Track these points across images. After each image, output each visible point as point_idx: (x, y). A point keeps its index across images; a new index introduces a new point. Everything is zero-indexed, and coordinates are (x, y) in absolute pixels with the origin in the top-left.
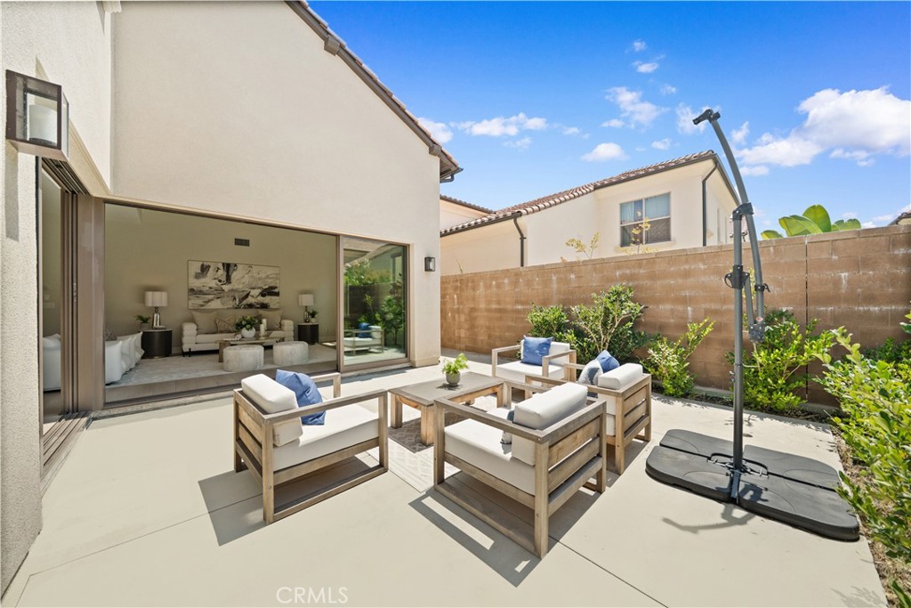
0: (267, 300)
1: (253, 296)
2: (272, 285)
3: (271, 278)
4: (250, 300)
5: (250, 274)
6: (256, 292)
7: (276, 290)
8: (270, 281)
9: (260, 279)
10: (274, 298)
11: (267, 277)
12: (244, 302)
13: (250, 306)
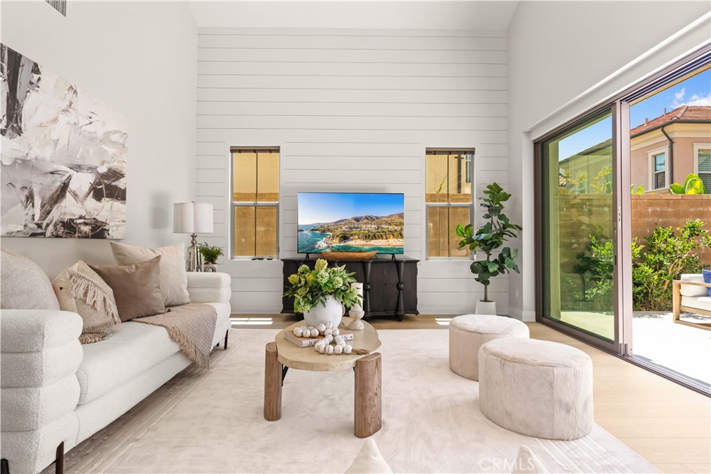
0: (104, 210)
1: (75, 195)
2: (115, 165)
3: (114, 143)
4: (70, 208)
5: (71, 118)
6: (82, 182)
7: (121, 184)
8: (111, 150)
9: (92, 139)
10: (117, 204)
11: (106, 139)
12: (56, 214)
13: (69, 228)
